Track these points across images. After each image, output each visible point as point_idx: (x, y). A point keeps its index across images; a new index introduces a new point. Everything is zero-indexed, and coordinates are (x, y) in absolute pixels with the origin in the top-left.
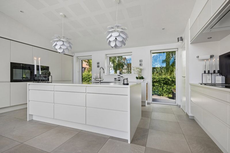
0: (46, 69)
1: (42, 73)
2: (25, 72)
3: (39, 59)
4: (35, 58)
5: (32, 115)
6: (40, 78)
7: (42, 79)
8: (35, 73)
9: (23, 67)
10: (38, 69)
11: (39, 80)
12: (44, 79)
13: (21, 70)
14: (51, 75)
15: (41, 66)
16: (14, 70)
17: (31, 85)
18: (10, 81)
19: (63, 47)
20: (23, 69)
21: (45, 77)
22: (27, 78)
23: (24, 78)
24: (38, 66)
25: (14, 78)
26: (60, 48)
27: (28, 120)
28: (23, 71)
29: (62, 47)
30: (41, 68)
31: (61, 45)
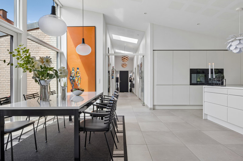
0: (220, 72)
1: (216, 77)
2: (199, 76)
3: (213, 64)
4: (210, 64)
5: (207, 115)
6: (214, 82)
7: (216, 83)
8: (210, 77)
9: (197, 72)
10: (212, 73)
11: (213, 83)
12: (218, 82)
13: (196, 74)
14: (224, 78)
15: (215, 69)
16: (192, 74)
17: (206, 88)
18: (189, 84)
19: (239, 46)
20: (197, 74)
21: (219, 81)
22: (201, 81)
23: (198, 81)
24: (212, 70)
25: (192, 82)
26: (236, 48)
27: (203, 118)
28: (198, 76)
29: (237, 46)
30: (214, 71)
31: (236, 45)
